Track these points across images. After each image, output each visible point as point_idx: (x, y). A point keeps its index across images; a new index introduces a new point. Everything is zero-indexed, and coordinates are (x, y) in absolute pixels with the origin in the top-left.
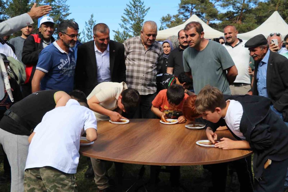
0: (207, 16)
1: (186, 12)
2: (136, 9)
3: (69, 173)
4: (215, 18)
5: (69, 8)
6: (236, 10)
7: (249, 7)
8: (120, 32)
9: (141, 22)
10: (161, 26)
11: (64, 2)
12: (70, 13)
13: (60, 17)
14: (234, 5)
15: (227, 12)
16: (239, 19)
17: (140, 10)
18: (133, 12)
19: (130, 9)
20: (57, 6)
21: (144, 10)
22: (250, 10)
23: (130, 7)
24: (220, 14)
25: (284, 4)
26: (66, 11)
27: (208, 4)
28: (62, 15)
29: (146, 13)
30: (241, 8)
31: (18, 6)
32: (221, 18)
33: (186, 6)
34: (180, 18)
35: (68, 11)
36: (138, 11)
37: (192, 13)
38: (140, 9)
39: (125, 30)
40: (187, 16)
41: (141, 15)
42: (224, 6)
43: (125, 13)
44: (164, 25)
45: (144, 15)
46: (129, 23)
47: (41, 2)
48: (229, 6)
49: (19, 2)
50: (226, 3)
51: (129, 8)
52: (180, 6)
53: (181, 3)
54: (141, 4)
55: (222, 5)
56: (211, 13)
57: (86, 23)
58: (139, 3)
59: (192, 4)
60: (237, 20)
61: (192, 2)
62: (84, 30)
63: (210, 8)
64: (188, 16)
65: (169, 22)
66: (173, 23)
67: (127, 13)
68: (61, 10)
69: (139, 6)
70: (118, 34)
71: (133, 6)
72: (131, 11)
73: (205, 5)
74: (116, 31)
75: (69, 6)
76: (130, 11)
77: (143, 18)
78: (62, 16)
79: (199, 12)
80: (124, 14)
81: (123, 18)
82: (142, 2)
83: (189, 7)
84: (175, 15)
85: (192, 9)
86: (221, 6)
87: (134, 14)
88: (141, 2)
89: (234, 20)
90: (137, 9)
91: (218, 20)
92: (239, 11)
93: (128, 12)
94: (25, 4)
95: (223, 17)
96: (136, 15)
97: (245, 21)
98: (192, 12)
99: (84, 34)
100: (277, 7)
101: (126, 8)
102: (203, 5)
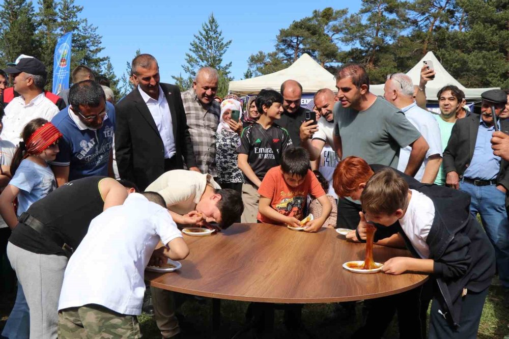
0: (321, 55)
1: (288, 48)
2: (209, 43)
3: (126, 313)
4: (333, 59)
5: (102, 40)
6: (366, 46)
7: (385, 43)
8: (184, 80)
9: (218, 64)
10: (249, 69)
11: (93, 31)
12: (103, 49)
13: (87, 54)
14: (362, 39)
15: (352, 50)
16: (370, 61)
17: (216, 45)
18: (204, 47)
19: (200, 43)
20: (82, 36)
21: (222, 44)
22: (387, 47)
23: (199, 39)
24: (341, 53)
25: (436, 40)
26: (96, 44)
27: (323, 37)
28: (90, 51)
29: (225, 49)
30: (372, 45)
31: (18, 36)
32: (343, 58)
33: (288, 39)
34: (278, 57)
35: (100, 45)
36: (213, 46)
37: (298, 50)
38: (215, 43)
39: (192, 76)
40: (290, 55)
41: (217, 52)
42: (346, 41)
43: (192, 49)
44: (254, 69)
45: (222, 52)
46: (198, 64)
47: (56, 30)
48: (355, 41)
49: (19, 30)
50: (349, 36)
51: (197, 41)
52: (278, 39)
53: (281, 34)
54: (218, 35)
55: (344, 38)
56: (328, 52)
57: (128, 64)
58: (215, 33)
59: (298, 37)
60: (366, 62)
61: (297, 34)
62: (124, 75)
63: (326, 43)
64: (292, 54)
65: (261, 64)
66: (267, 66)
67: (194, 49)
68: (87, 43)
69: (214, 38)
70: (181, 82)
71: (205, 38)
72: (202, 45)
73: (318, 39)
74: (176, 77)
75: (101, 37)
76: (200, 45)
77: (221, 58)
78: (90, 53)
79: (309, 49)
80: (190, 50)
81: (189, 56)
82: (219, 32)
83: (294, 41)
84: (271, 53)
85: (298, 45)
86: (343, 41)
87: (206, 50)
88: (217, 31)
89: (363, 62)
90: (211, 43)
91: (338, 62)
92: (369, 49)
93: (197, 47)
94: (30, 33)
95: (345, 58)
96: (209, 53)
97: (379, 64)
98: (298, 48)
99: (125, 81)
100: (426, 44)
101: (194, 41)
102: (315, 38)
